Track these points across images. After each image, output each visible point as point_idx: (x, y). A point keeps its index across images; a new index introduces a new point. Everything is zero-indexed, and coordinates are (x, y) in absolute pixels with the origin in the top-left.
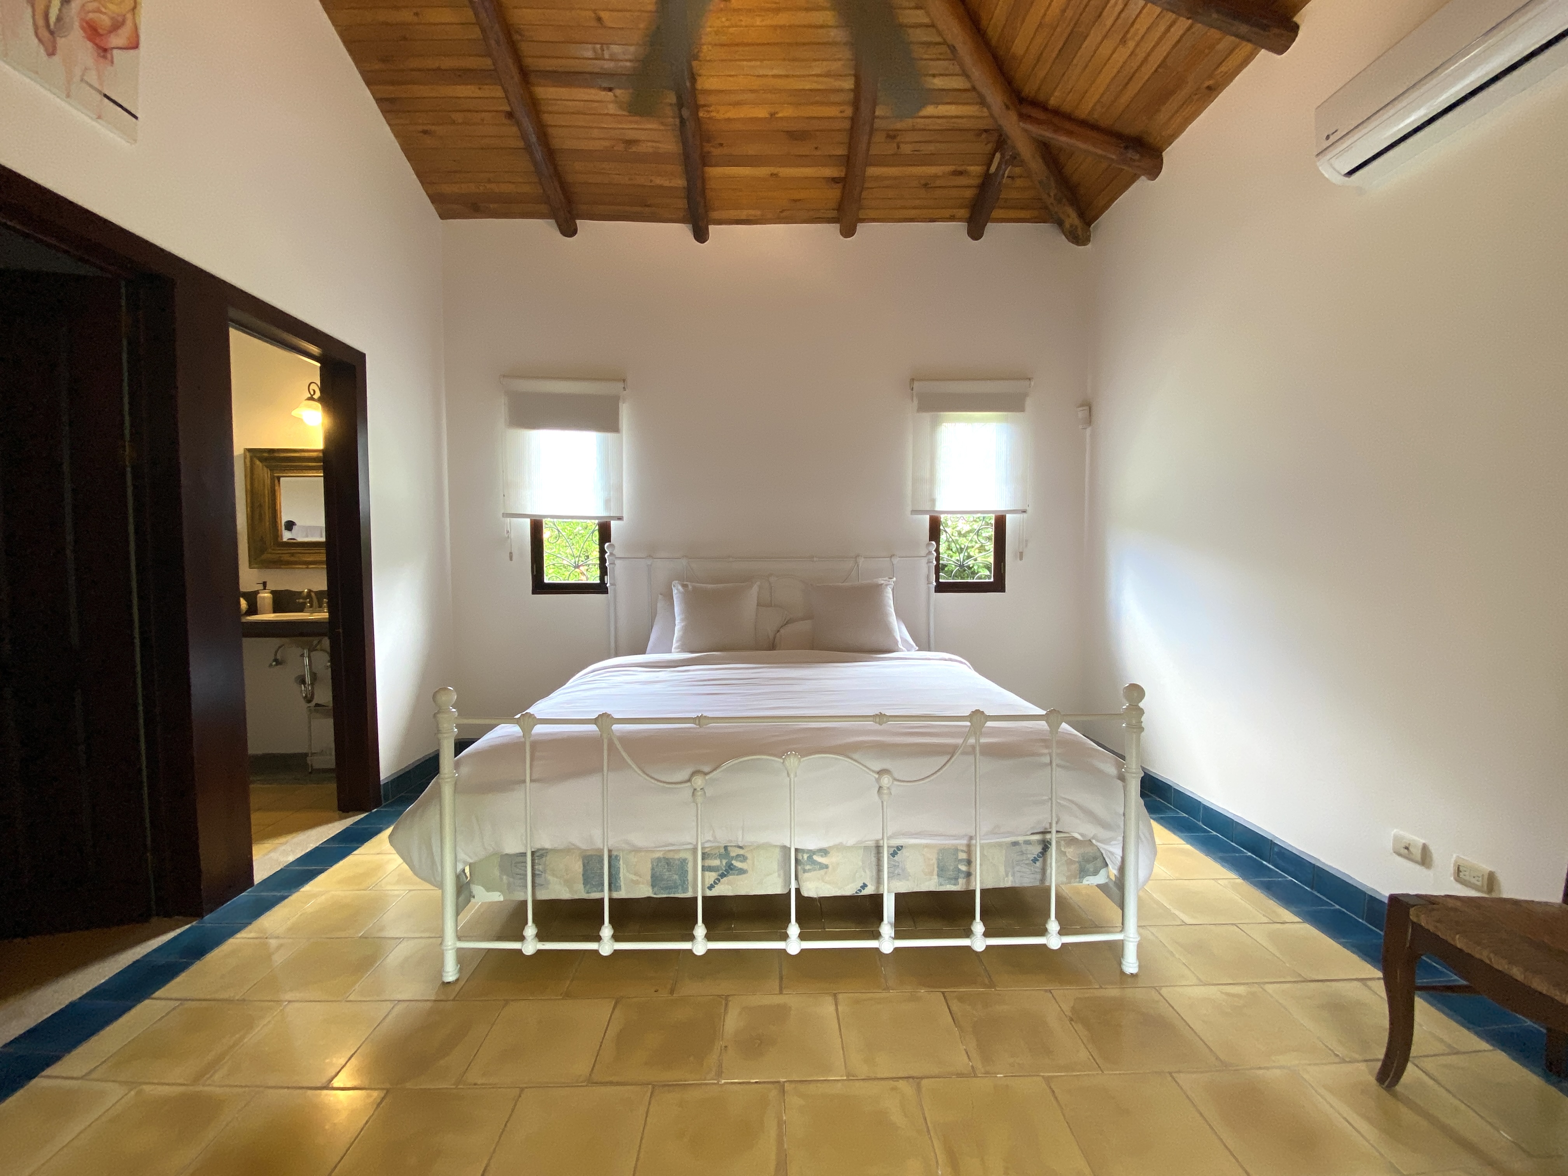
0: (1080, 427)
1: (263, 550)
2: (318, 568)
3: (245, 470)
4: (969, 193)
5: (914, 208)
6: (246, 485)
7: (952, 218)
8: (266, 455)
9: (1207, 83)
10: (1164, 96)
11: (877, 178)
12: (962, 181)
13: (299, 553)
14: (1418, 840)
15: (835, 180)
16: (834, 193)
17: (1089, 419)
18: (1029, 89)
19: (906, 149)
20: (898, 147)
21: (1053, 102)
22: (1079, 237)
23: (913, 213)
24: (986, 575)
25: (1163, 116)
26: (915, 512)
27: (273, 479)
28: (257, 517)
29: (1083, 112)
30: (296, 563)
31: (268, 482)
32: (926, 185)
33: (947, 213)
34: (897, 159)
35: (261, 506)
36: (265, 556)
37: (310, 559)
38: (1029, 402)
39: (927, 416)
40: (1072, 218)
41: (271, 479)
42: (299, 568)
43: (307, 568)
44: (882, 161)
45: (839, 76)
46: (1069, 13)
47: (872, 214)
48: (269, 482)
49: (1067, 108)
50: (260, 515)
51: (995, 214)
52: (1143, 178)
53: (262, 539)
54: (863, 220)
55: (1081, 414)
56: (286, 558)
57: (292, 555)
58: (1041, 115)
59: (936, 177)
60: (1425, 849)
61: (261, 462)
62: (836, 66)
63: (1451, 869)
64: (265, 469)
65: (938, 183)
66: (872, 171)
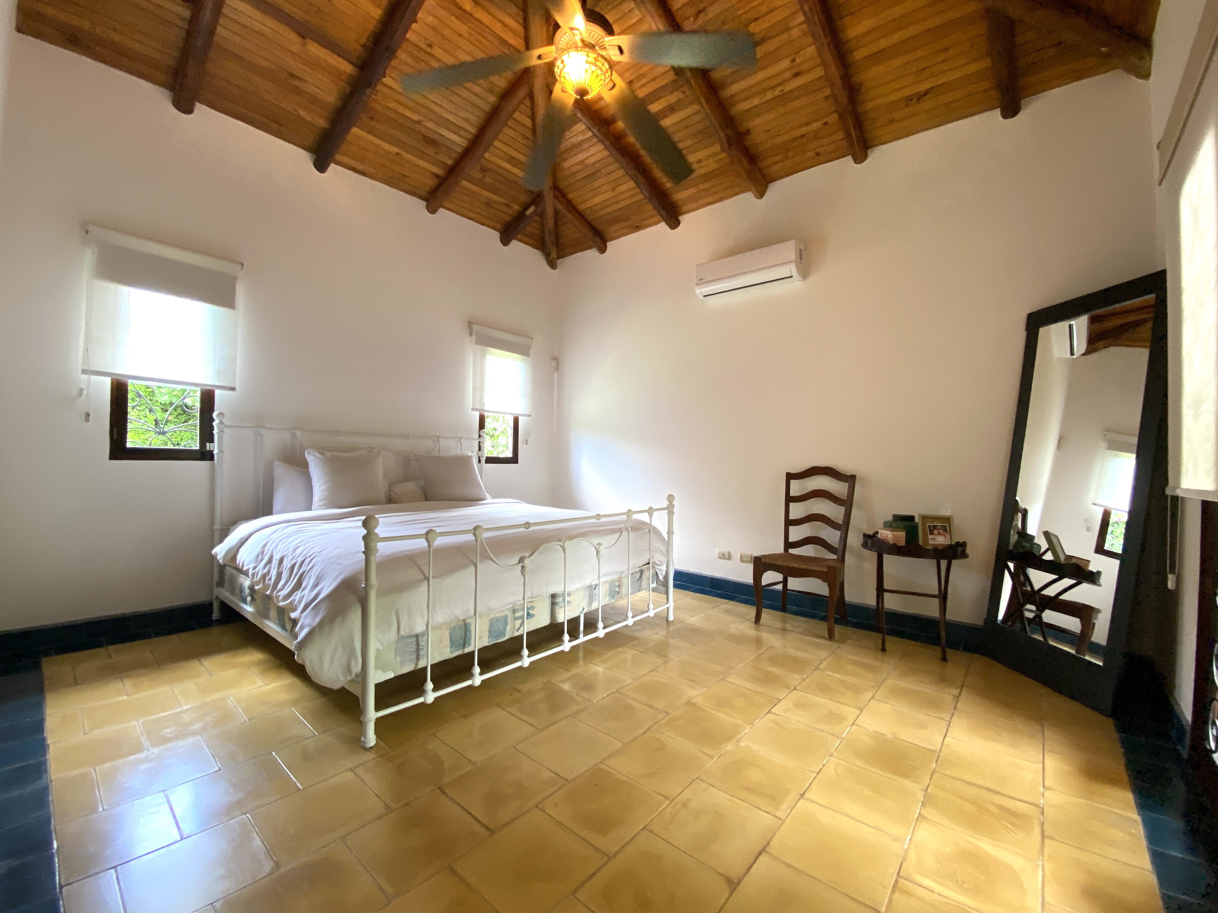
0: (553, 371)
4: (508, 218)
5: (475, 213)
7: (493, 228)
9: (637, 224)
10: (618, 220)
11: (464, 188)
12: (506, 210)
14: (725, 550)
15: (437, 176)
16: (432, 182)
17: (557, 368)
18: (562, 184)
19: (488, 180)
20: (484, 177)
21: (571, 196)
22: (553, 265)
23: (472, 215)
24: (509, 454)
25: (614, 228)
26: (473, 409)
29: (582, 207)
32: (489, 204)
33: (492, 223)
34: (479, 183)
38: (532, 351)
39: (478, 347)
40: (554, 254)
44: (471, 180)
45: (470, 123)
46: (597, 165)
47: (449, 205)
49: (575, 202)
51: (519, 236)
52: (594, 249)
54: (443, 207)
55: (554, 364)
58: (562, 199)
59: (495, 202)
60: (729, 554)
62: (471, 117)
63: (739, 557)
65: (495, 205)
66: (464, 183)
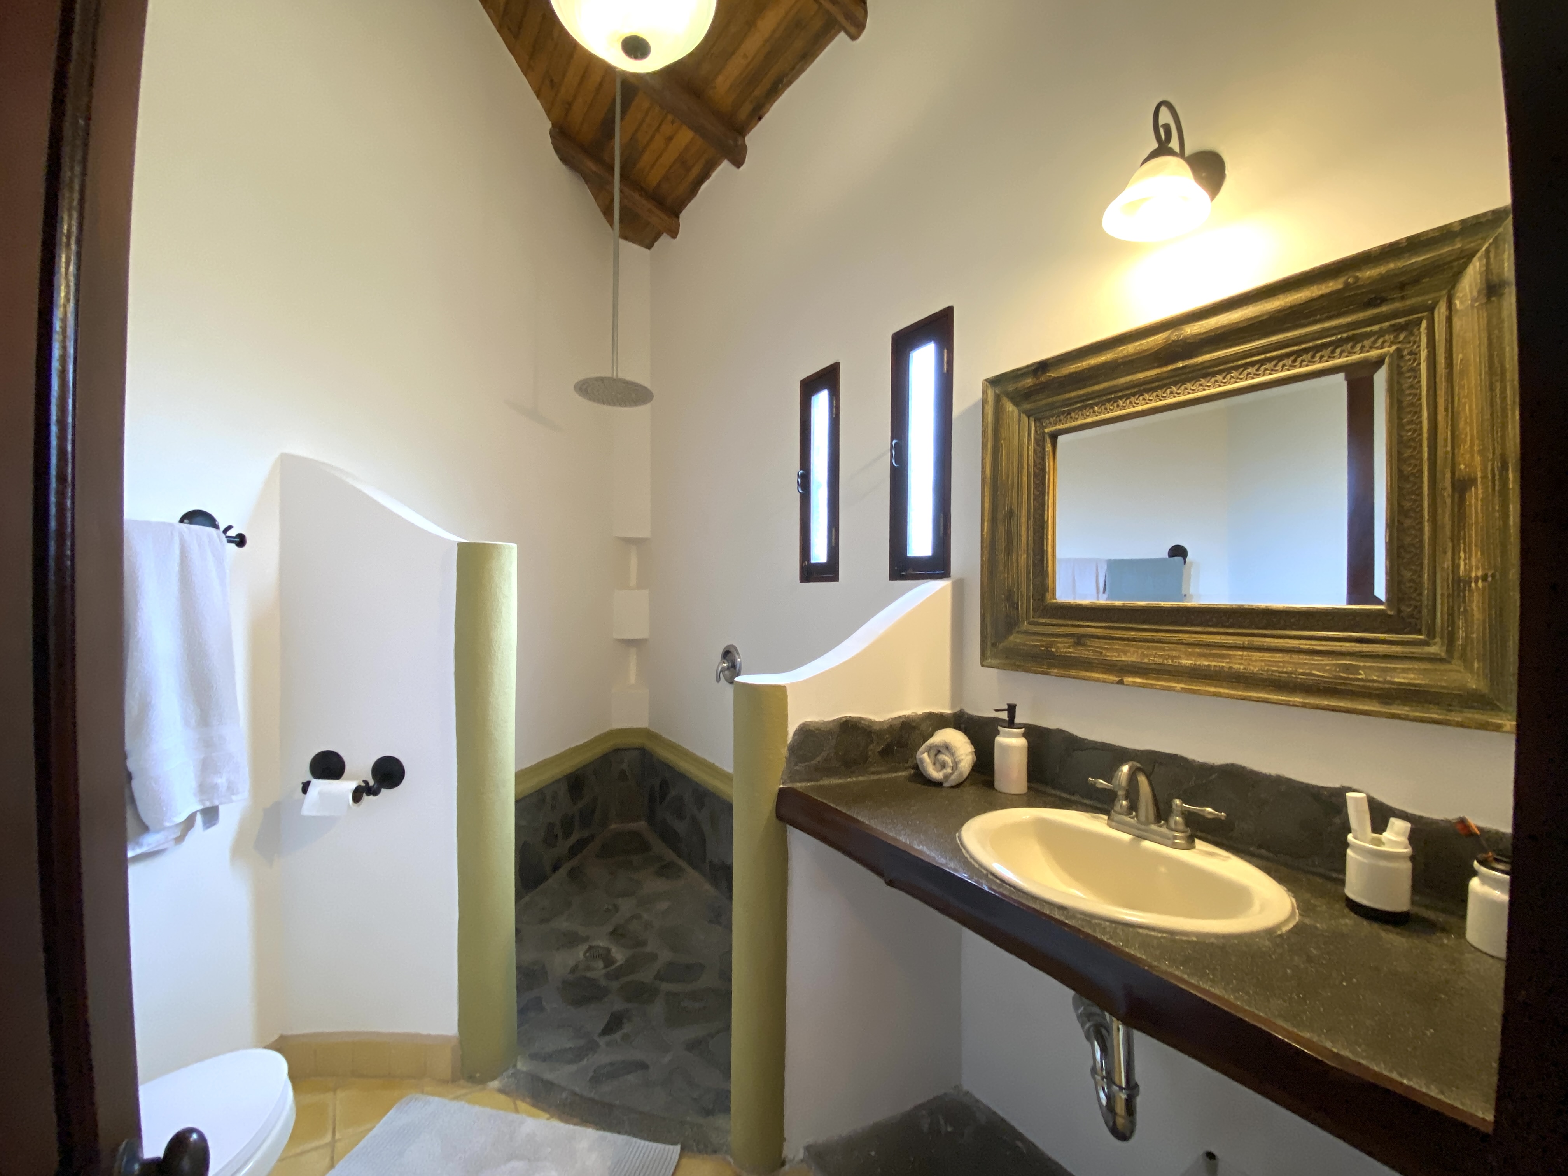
1: (1011, 625)
2: (1152, 687)
3: (984, 432)
6: (983, 467)
8: (1029, 381)
13: (1098, 637)
27: (1040, 443)
28: (1002, 544)
30: (1088, 665)
31: (1030, 451)
35: (1010, 514)
36: (1015, 639)
37: (1131, 657)
41: (1037, 442)
42: (1097, 680)
43: (1121, 682)
48: (1032, 453)
50: (1009, 534)
53: (1009, 597)
56: (1064, 648)
57: (1079, 640)
61: (1016, 404)
64: (1025, 419)
